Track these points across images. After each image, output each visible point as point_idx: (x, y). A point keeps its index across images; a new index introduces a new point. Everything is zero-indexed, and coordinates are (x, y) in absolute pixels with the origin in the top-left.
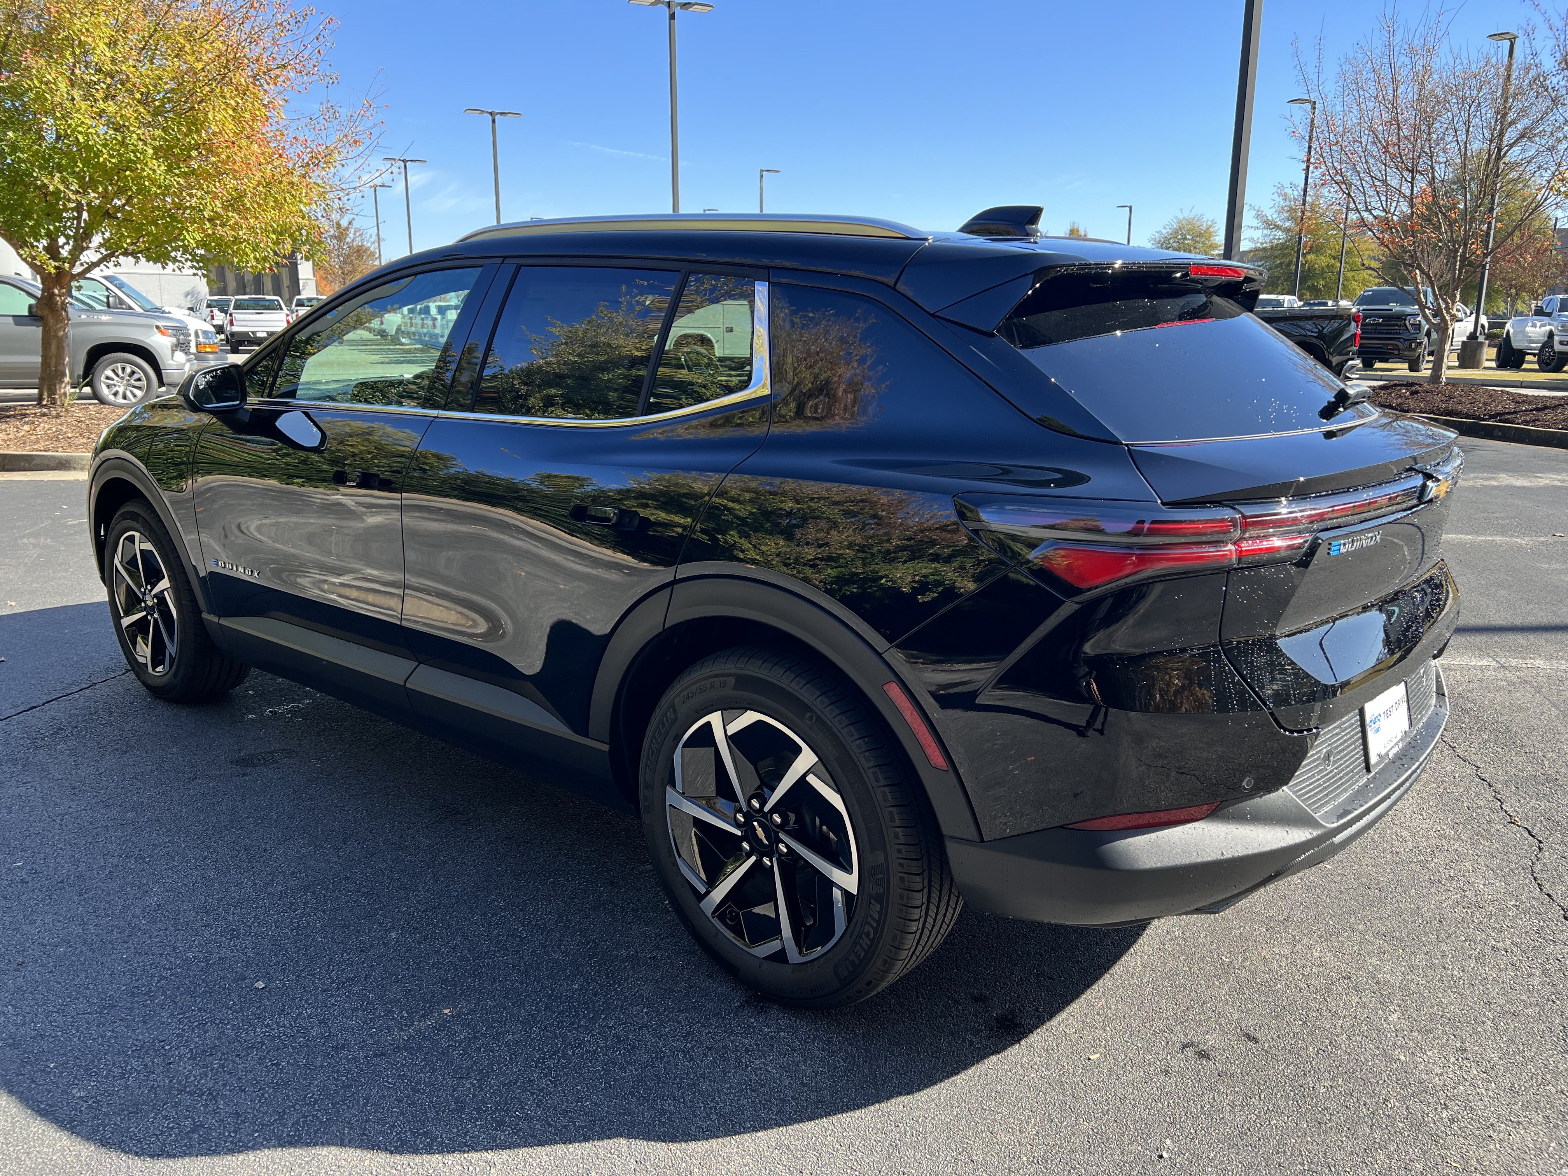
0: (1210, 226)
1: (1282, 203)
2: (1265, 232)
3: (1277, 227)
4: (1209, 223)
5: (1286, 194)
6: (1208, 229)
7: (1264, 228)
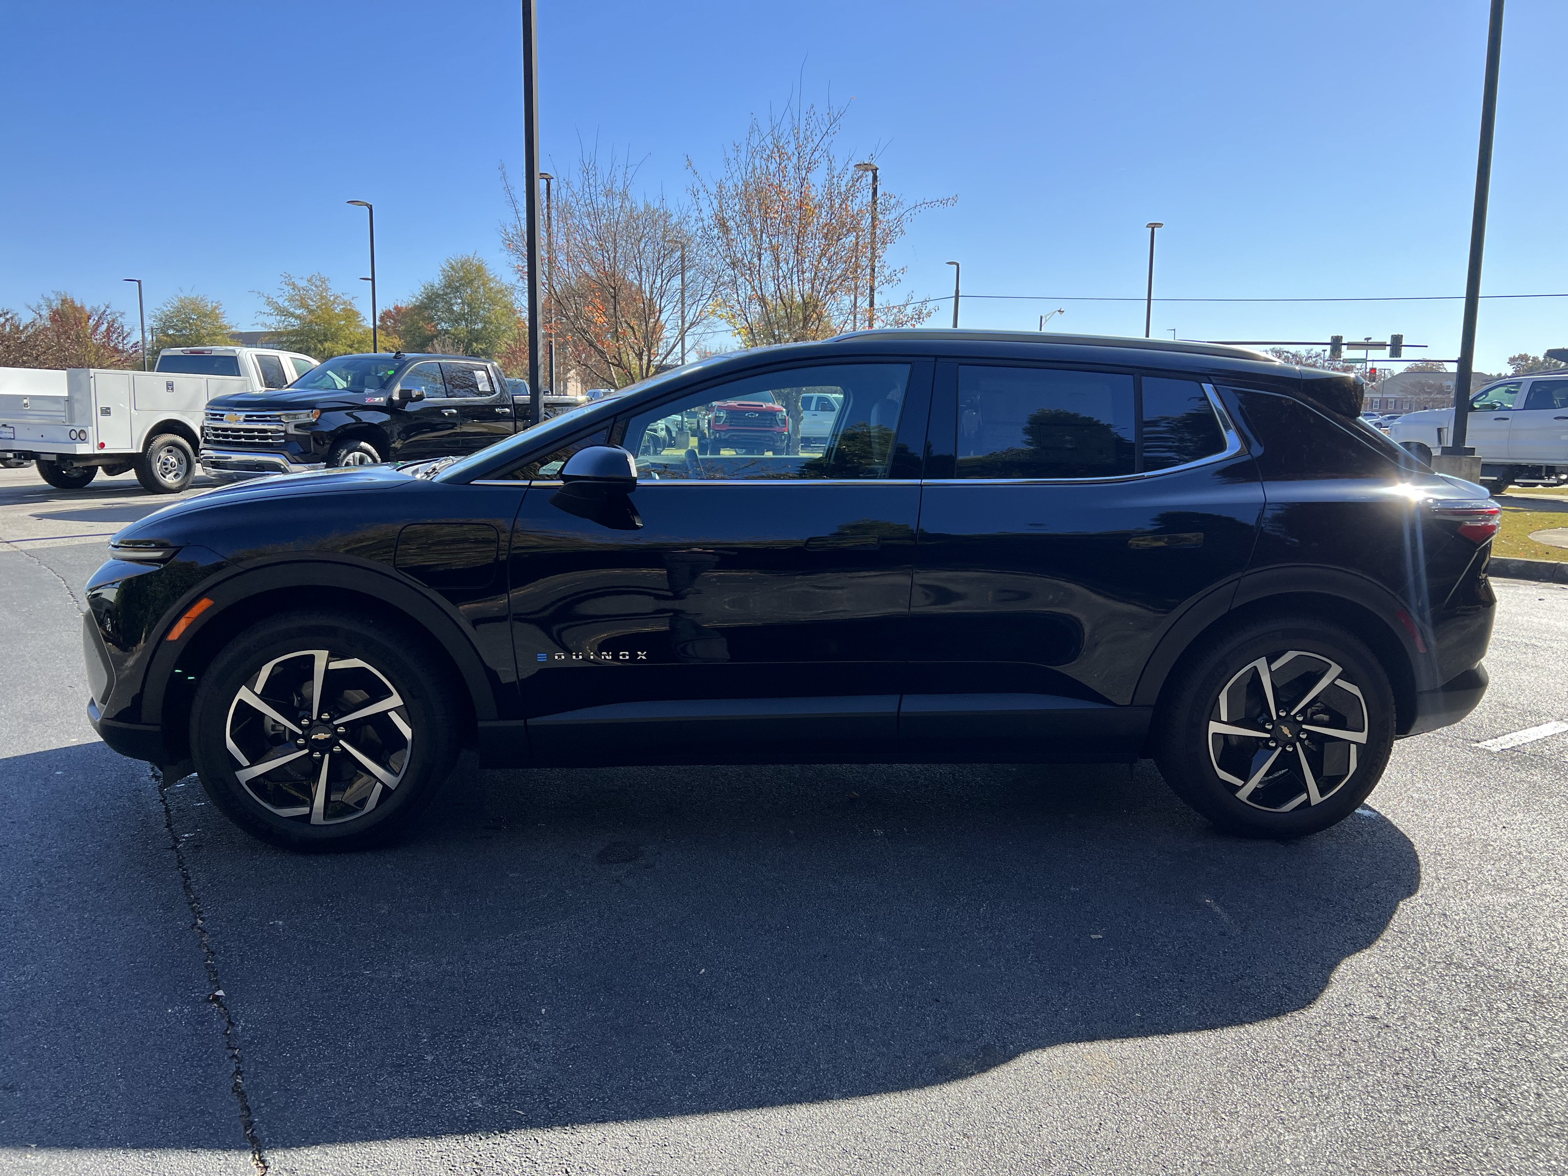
0: (216, 308)
1: (291, 291)
2: (278, 318)
3: (292, 315)
4: (214, 304)
5: (293, 284)
6: (214, 310)
7: (277, 315)
